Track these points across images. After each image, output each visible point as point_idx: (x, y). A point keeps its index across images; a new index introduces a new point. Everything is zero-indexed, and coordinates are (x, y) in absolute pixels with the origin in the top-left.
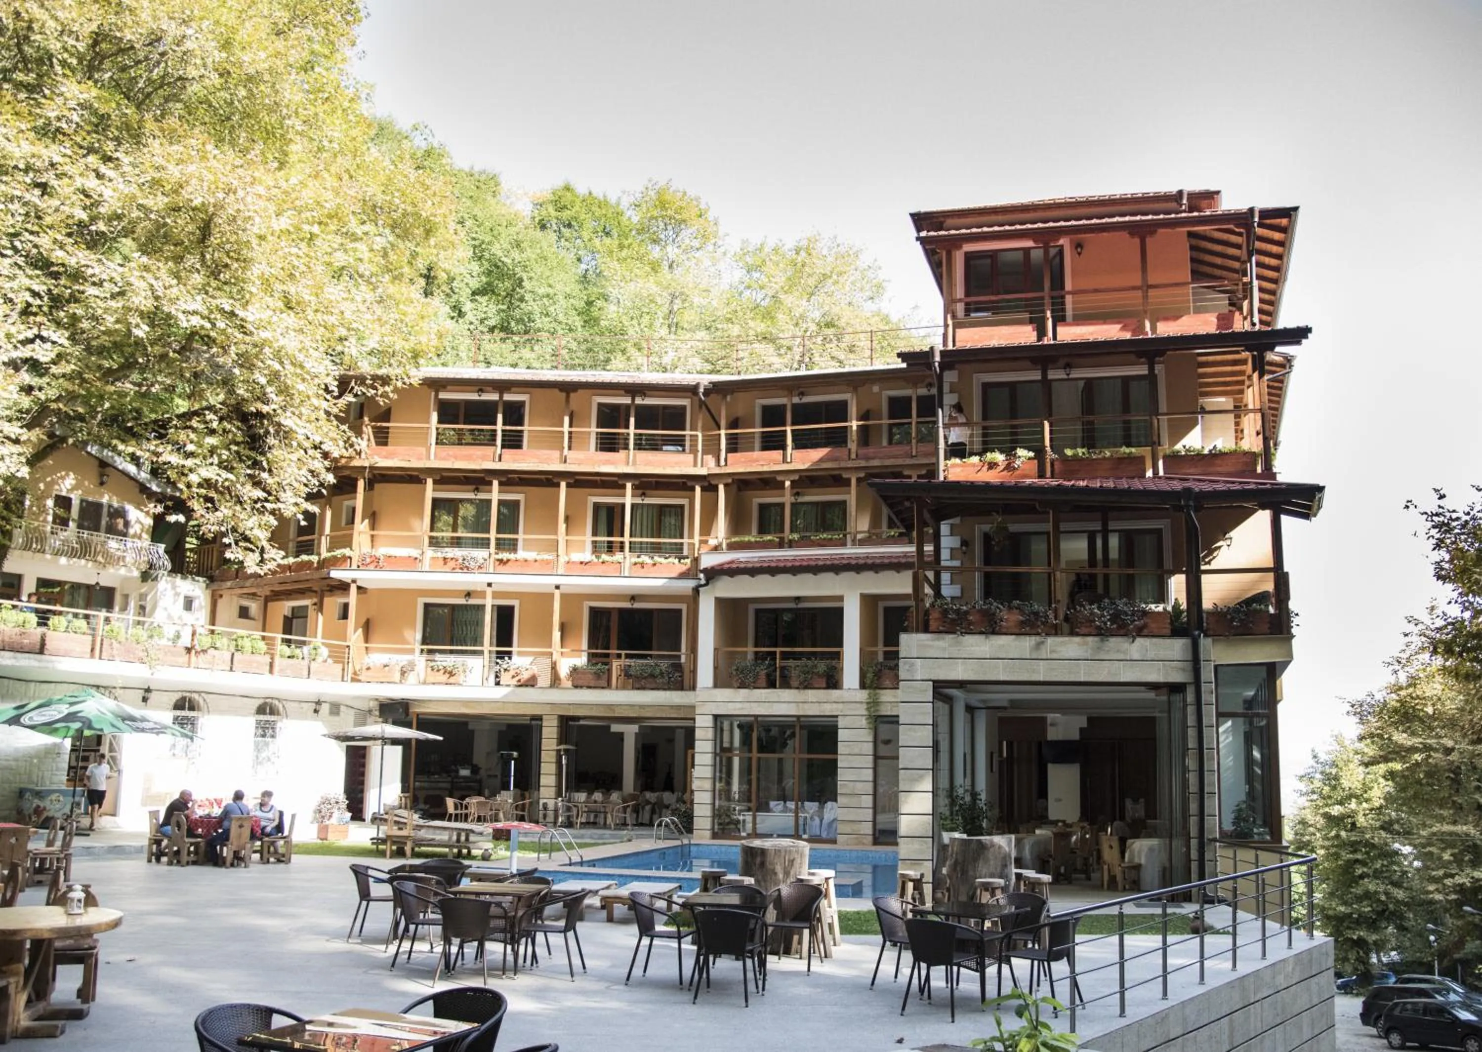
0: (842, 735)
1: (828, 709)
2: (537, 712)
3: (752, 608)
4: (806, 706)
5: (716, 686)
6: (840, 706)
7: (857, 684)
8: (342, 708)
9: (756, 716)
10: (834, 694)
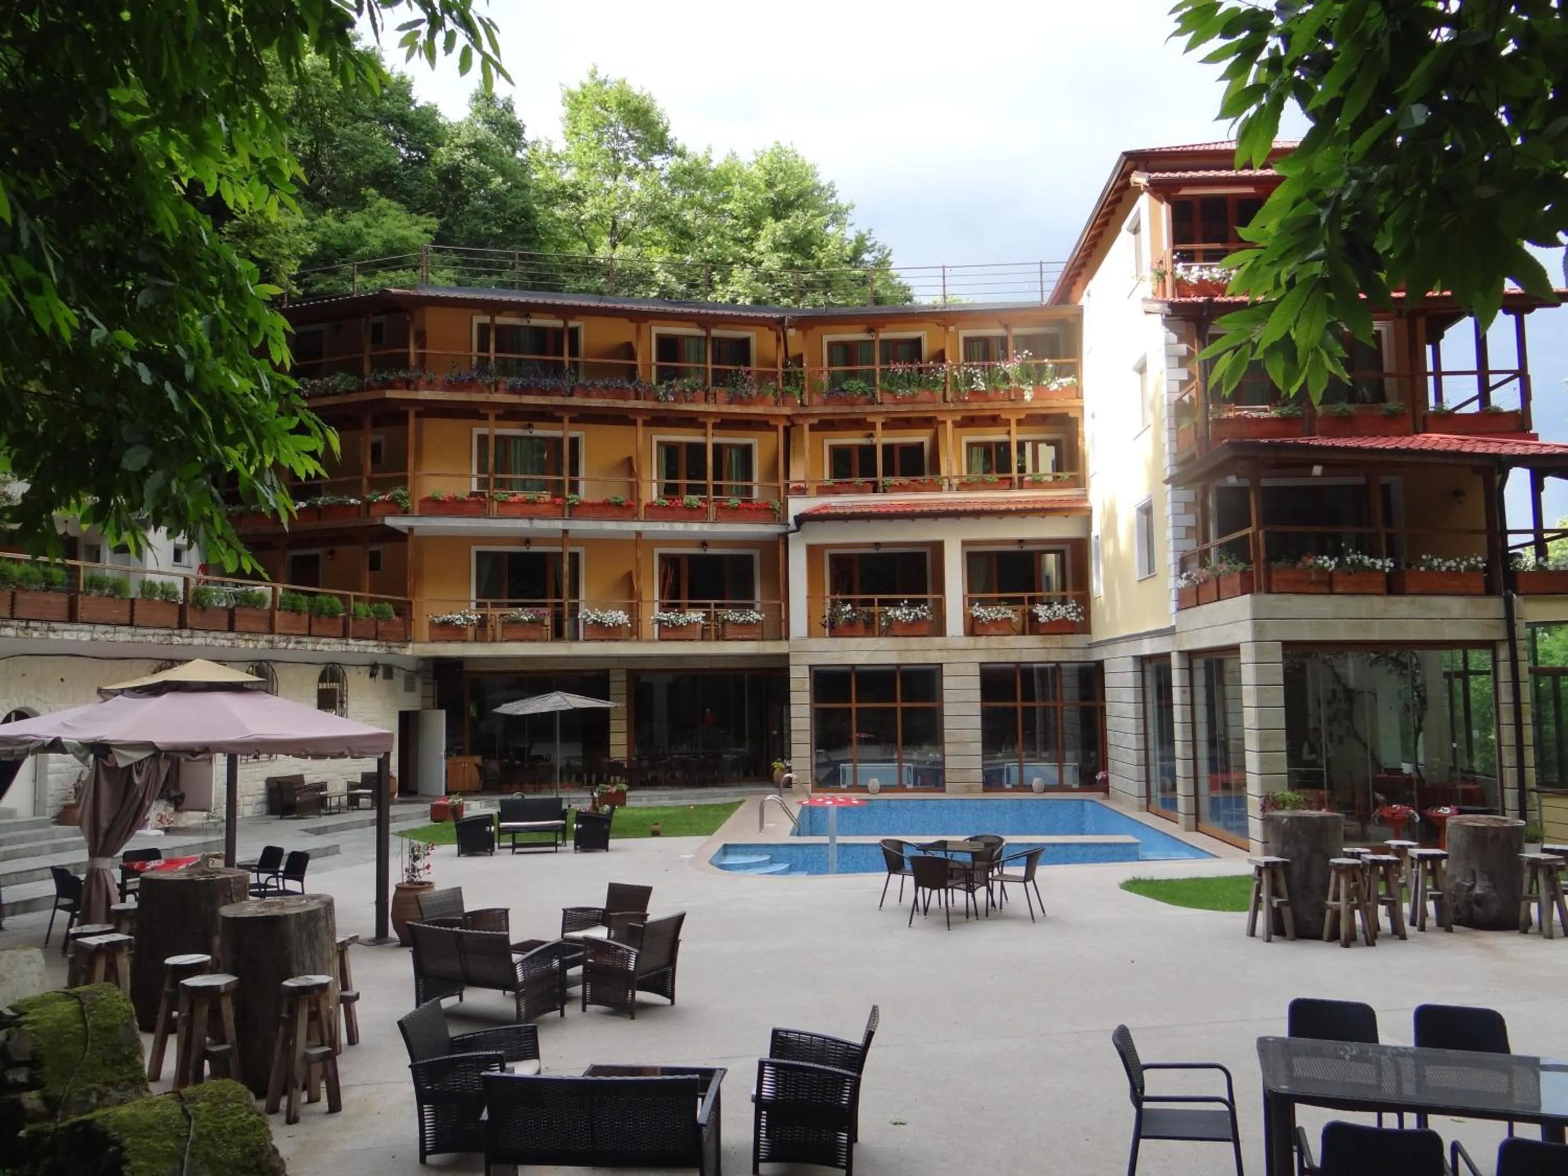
0: (947, 682)
1: (933, 658)
2: (603, 666)
3: (827, 553)
4: (909, 654)
5: (810, 634)
6: (945, 654)
7: (961, 631)
8: (395, 671)
9: (854, 666)
10: (937, 641)
